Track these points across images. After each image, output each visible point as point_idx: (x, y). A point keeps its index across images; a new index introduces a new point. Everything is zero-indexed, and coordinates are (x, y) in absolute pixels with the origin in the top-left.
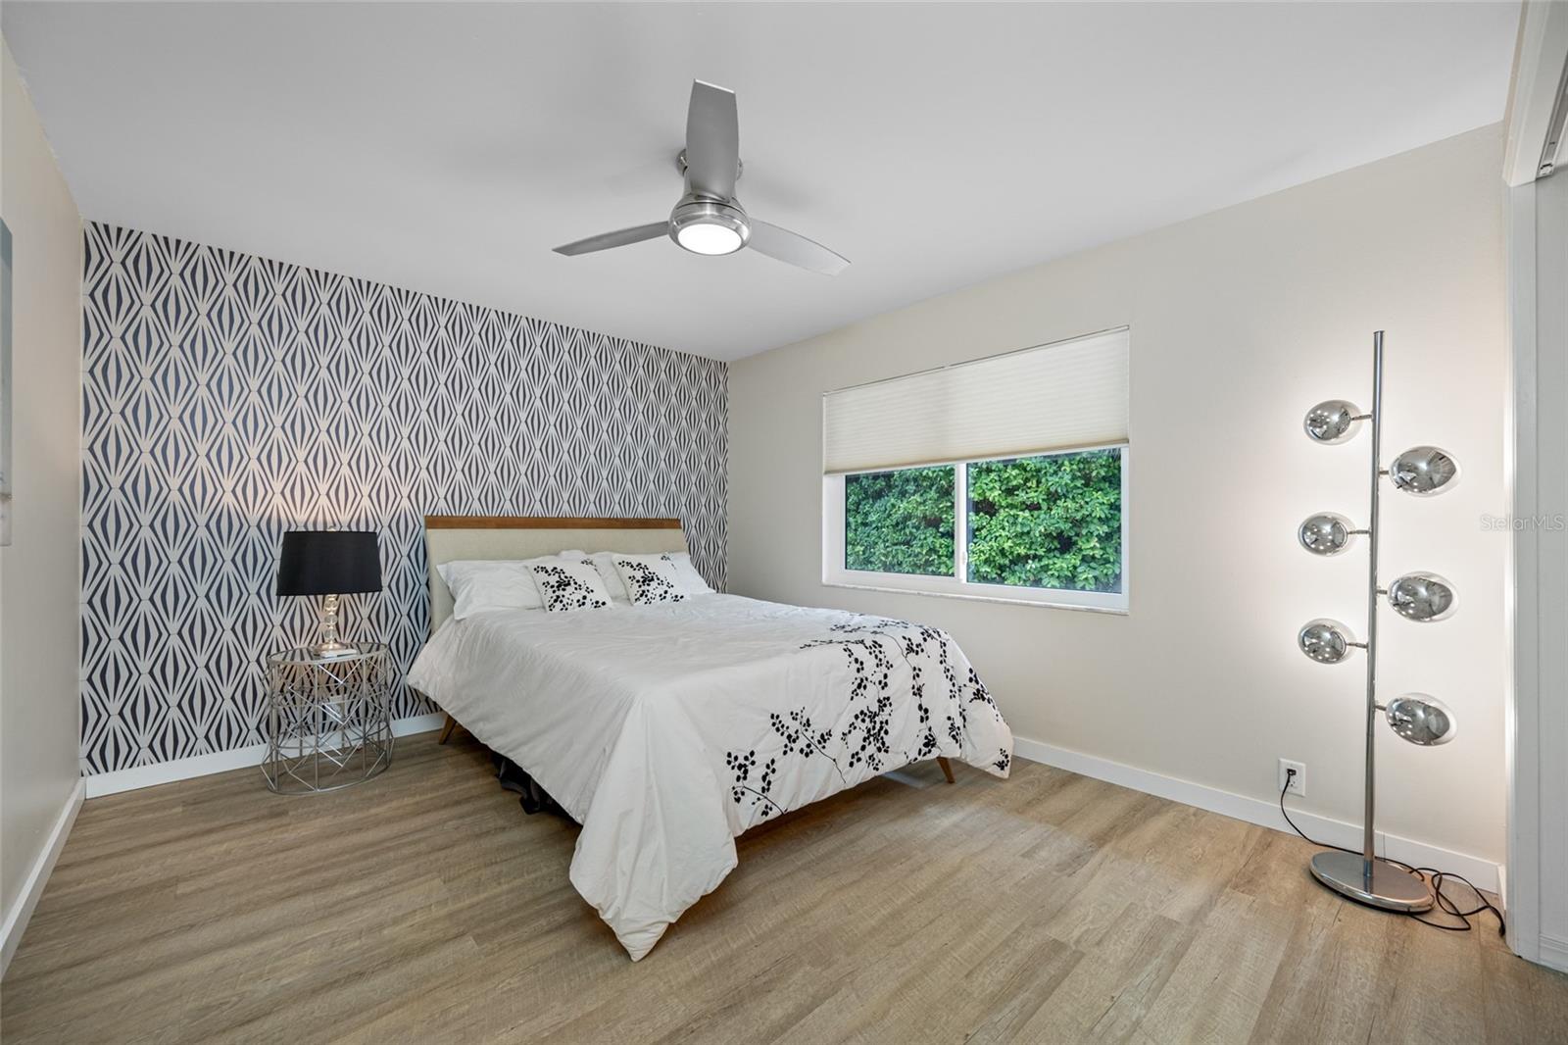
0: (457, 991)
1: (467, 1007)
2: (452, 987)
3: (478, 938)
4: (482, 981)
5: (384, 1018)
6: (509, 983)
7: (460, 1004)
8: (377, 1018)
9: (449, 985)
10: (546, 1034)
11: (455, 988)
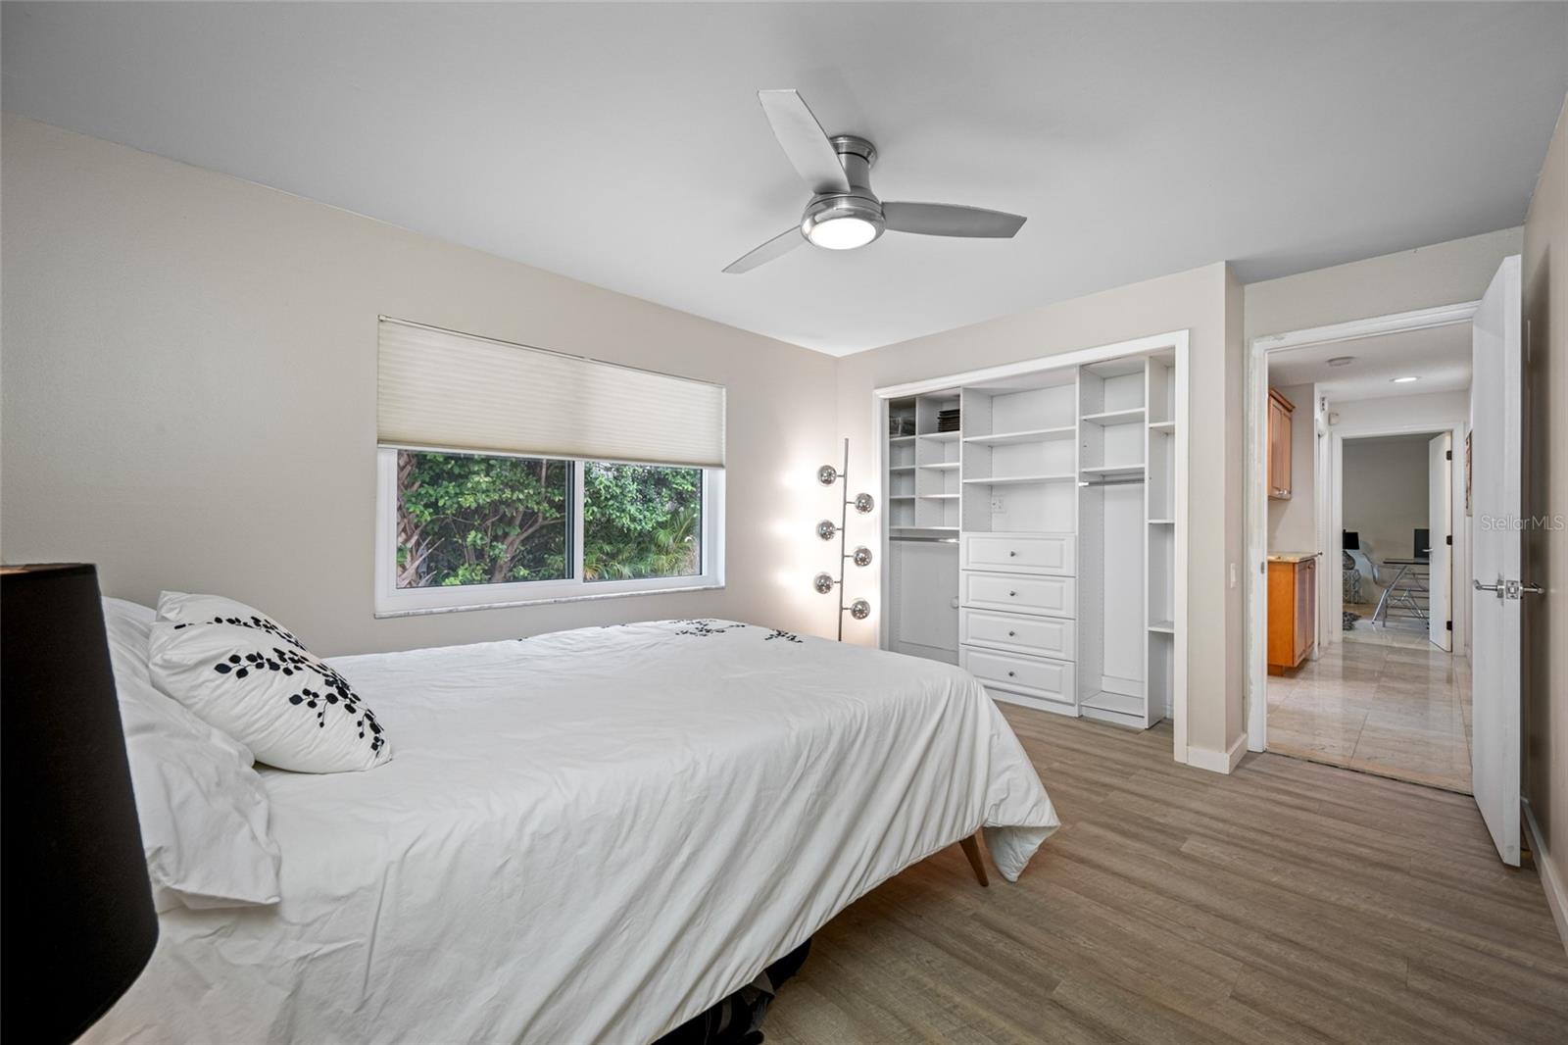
0: (1117, 973)
1: (1125, 960)
2: (1116, 979)
3: (1051, 985)
4: (1095, 962)
5: (1180, 1010)
6: (1085, 943)
7: (1127, 966)
8: (1185, 1016)
9: (1115, 982)
10: (1109, 908)
11: (1116, 976)
